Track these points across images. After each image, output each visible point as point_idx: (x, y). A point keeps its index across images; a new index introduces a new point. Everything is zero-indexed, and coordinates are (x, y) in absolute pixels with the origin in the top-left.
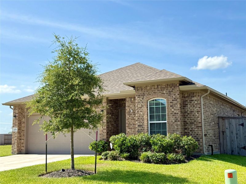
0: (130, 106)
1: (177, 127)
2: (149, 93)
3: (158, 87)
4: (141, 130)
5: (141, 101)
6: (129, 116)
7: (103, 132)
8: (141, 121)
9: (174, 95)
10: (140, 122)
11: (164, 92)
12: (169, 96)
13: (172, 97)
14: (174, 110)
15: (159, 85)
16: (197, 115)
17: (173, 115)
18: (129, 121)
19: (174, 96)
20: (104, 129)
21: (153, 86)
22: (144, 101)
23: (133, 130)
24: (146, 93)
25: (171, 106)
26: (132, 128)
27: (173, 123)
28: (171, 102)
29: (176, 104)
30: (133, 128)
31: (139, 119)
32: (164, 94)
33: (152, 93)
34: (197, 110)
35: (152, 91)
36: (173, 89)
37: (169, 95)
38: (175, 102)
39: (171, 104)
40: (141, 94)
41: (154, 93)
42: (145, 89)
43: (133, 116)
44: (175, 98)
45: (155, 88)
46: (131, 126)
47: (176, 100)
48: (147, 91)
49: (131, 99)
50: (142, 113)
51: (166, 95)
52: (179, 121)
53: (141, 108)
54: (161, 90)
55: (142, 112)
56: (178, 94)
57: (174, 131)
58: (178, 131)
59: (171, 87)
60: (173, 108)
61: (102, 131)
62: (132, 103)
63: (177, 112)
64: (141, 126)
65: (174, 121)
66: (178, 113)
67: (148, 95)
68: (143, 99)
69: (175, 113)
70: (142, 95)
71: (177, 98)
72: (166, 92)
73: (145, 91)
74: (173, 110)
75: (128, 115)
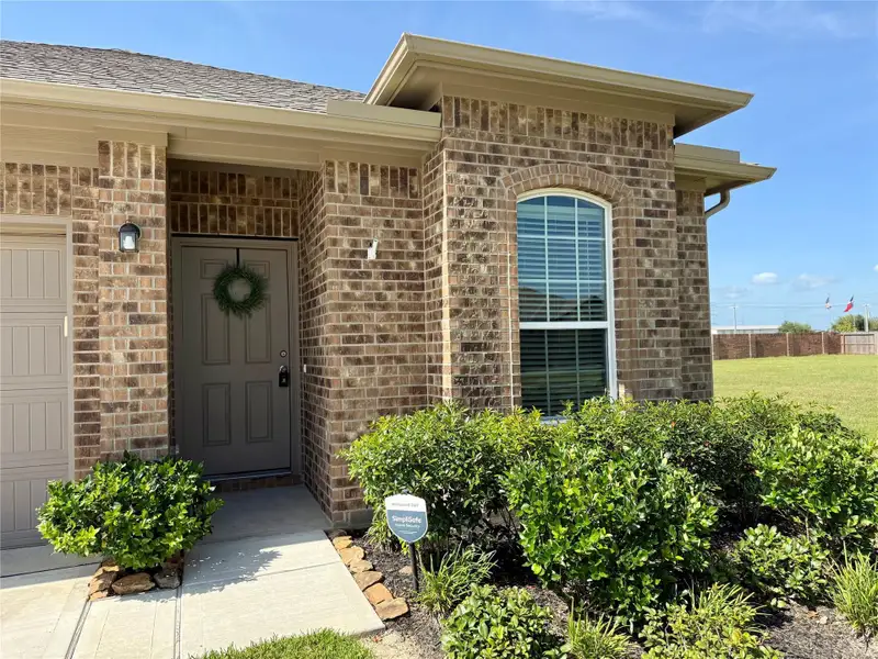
0: (355, 222)
1: (668, 352)
2: (526, 152)
3: (575, 125)
4: (484, 369)
5: (480, 191)
6: (355, 286)
7: (141, 393)
8: (482, 317)
9: (655, 185)
10: (471, 325)
11: (608, 162)
12: (631, 191)
13: (646, 194)
14: (656, 264)
15: (584, 116)
16: (695, 297)
17: (651, 293)
18: (349, 318)
19: (653, 192)
20: (142, 369)
21: (550, 112)
22: (496, 198)
23: (378, 368)
24: (512, 151)
25: (640, 243)
26: (369, 360)
27: (651, 332)
28: (639, 223)
29: (664, 234)
30: (382, 361)
31: (466, 302)
32: (605, 169)
33: (542, 154)
34: (693, 277)
35: (546, 145)
36: (647, 154)
37: (630, 183)
38: (656, 224)
39: (641, 233)
40: (479, 147)
41: (556, 155)
42: (502, 126)
43: (382, 283)
44: (657, 204)
45: (558, 130)
46: (366, 350)
47: (664, 214)
48: (516, 141)
49: (364, 180)
50: (483, 269)
51: (614, 176)
52: (674, 323)
53: (481, 236)
54: (593, 148)
55: (486, 260)
56: (672, 185)
57: (652, 374)
58: (670, 375)
59: (640, 144)
60: (649, 254)
61: (131, 383)
62: (370, 202)
63: (668, 277)
64: (479, 347)
65: (652, 322)
66: (669, 284)
67: (521, 162)
68: (491, 181)
69: (659, 283)
70: (486, 159)
71: (669, 205)
72: (617, 161)
73: (502, 138)
74: (647, 264)
75: (345, 275)
